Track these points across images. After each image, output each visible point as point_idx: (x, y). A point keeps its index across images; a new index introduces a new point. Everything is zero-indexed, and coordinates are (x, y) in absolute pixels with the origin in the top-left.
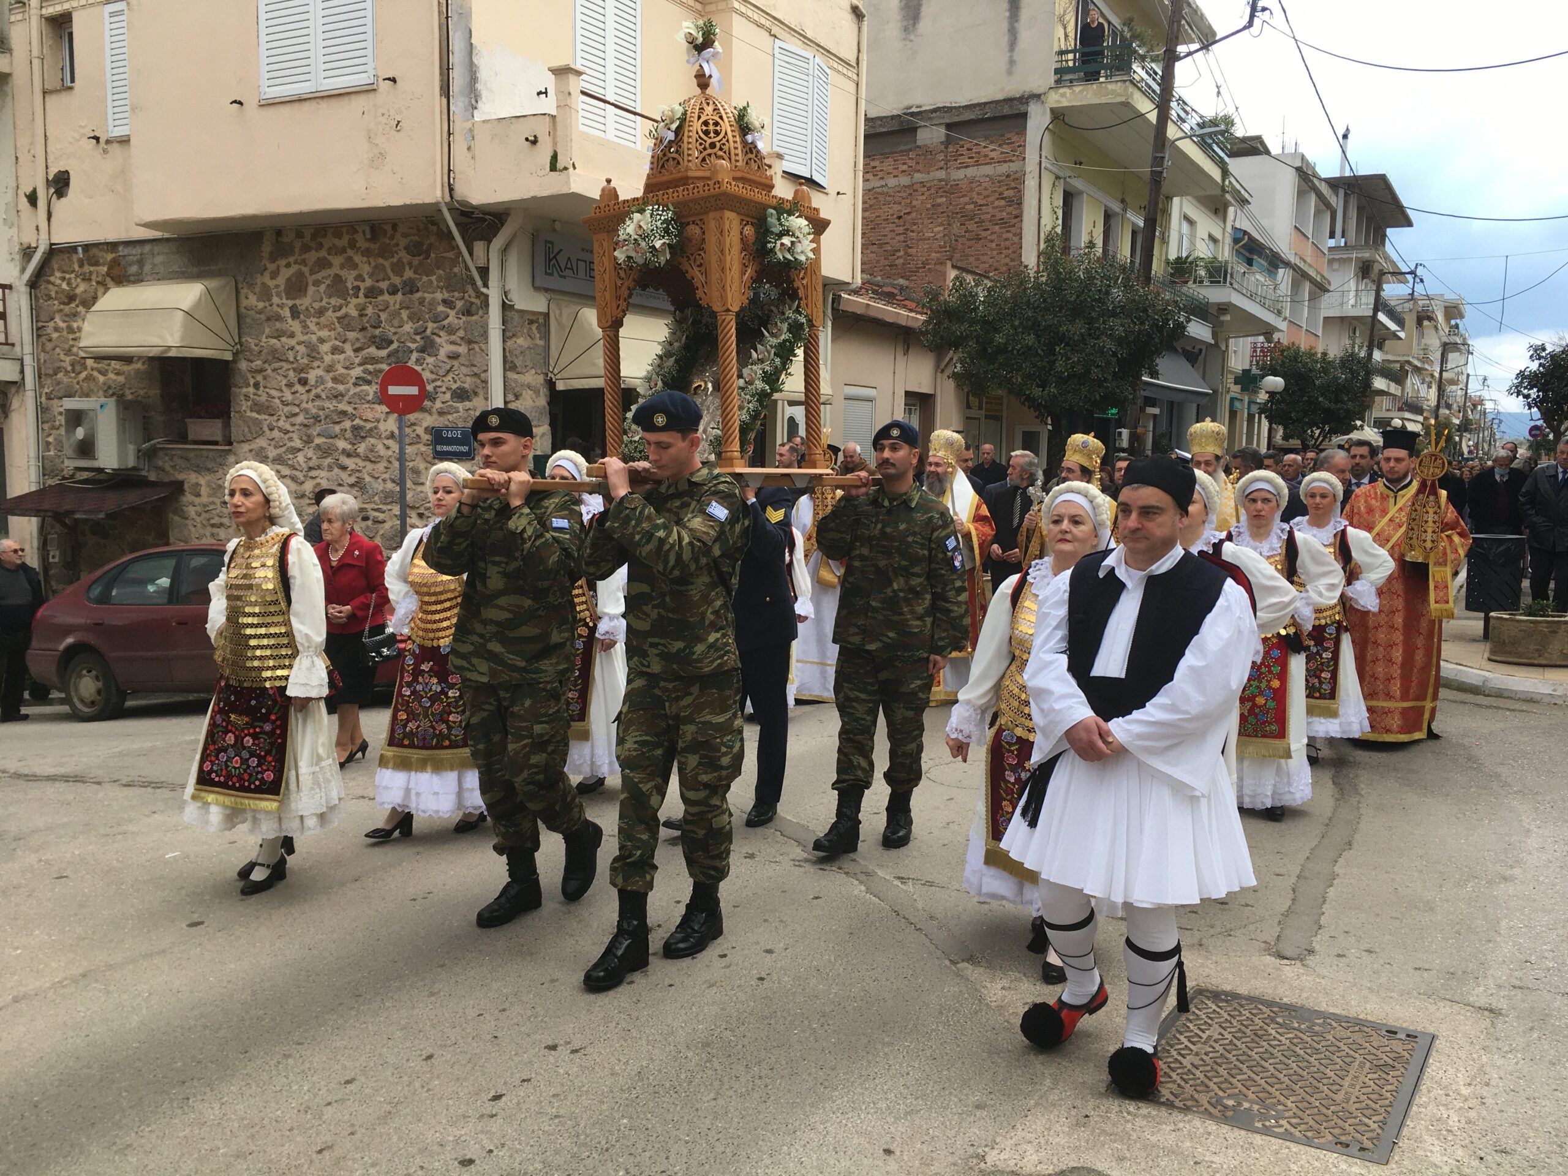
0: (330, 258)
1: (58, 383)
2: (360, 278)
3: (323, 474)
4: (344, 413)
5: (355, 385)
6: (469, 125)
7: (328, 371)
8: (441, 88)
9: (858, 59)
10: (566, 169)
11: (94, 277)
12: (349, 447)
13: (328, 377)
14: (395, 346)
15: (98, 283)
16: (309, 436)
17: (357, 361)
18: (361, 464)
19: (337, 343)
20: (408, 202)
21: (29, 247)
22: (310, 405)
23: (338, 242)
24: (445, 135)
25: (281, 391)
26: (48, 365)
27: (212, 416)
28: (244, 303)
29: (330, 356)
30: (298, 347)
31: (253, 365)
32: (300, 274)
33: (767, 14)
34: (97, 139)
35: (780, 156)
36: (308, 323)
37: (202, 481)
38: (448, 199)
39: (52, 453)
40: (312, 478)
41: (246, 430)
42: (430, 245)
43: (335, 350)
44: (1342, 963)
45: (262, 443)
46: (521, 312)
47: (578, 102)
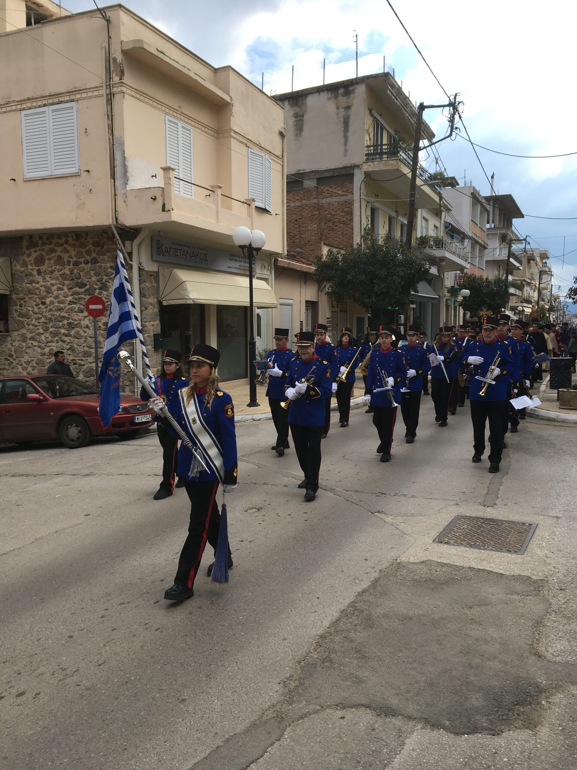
0: (56, 248)
2: (70, 257)
3: (54, 344)
4: (64, 317)
5: (69, 304)
6: (124, 191)
7: (56, 299)
8: (111, 175)
9: (282, 155)
10: (169, 210)
12: (66, 332)
13: (56, 301)
14: (88, 287)
16: (47, 328)
17: (70, 293)
18: (72, 339)
19: (60, 286)
20: (96, 224)
22: (47, 314)
23: (59, 241)
24: (113, 195)
25: (33, 308)
28: (14, 268)
29: (57, 292)
30: (41, 288)
31: (19, 296)
32: (41, 255)
33: (245, 137)
35: (253, 200)
36: (46, 277)
38: (115, 223)
40: (49, 346)
41: (16, 325)
42: (104, 242)
43: (59, 289)
44: (506, 507)
45: (24, 331)
46: (147, 272)
47: (174, 182)
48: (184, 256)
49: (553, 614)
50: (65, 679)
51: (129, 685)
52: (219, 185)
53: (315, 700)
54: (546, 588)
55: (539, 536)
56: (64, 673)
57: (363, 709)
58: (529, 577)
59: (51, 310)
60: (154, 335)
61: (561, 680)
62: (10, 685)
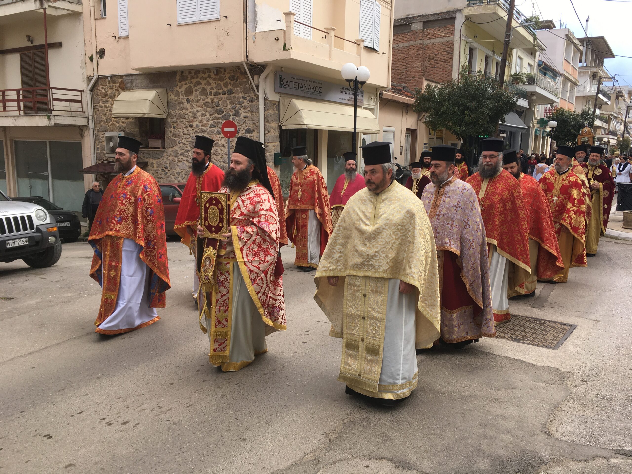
0: (201, 81)
1: (101, 126)
2: (212, 88)
5: (210, 127)
6: (254, 34)
7: (200, 123)
8: (244, 20)
9: (391, 1)
10: (289, 49)
11: (114, 88)
13: (200, 125)
14: (224, 113)
15: (115, 90)
17: (211, 119)
19: (204, 112)
20: (231, 62)
21: (90, 76)
23: (204, 75)
24: (245, 37)
25: (183, 129)
26: (97, 120)
27: (157, 138)
28: (170, 97)
29: (201, 117)
30: (189, 114)
31: (173, 120)
32: (190, 87)
34: (115, 37)
35: (363, 41)
36: (193, 105)
37: (155, 162)
38: (246, 60)
39: (99, 151)
41: (171, 144)
42: (238, 76)
43: (203, 115)
44: (553, 309)
45: (176, 148)
46: (271, 101)
47: (294, 25)
48: (302, 89)
49: (571, 401)
50: (160, 415)
51: (206, 424)
52: (333, 28)
53: (348, 450)
54: (570, 379)
55: (576, 335)
56: (160, 410)
57: (385, 461)
58: (558, 369)
59: (196, 132)
60: (275, 154)
61: (563, 456)
62: (119, 415)
